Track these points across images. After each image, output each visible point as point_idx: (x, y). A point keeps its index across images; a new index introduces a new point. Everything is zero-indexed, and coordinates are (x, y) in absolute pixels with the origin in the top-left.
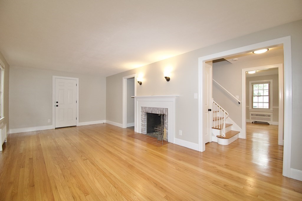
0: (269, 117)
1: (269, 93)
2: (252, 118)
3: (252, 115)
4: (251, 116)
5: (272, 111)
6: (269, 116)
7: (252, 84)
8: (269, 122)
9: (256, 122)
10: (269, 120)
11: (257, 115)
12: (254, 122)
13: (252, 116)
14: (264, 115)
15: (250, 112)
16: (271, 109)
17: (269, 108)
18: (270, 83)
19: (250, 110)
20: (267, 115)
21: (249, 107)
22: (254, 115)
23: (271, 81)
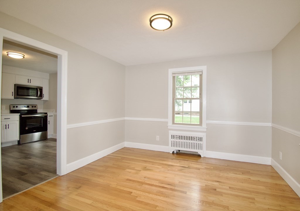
0: (201, 142)
1: (201, 94)
2: (173, 144)
3: (173, 137)
4: (170, 140)
5: (205, 130)
6: (200, 139)
7: (174, 75)
8: (200, 152)
9: (179, 151)
10: (200, 147)
11: (180, 137)
12: (175, 152)
13: (173, 140)
14: (191, 138)
15: (170, 131)
16: (204, 125)
17: (201, 124)
18: (201, 72)
19: (169, 128)
20: (197, 137)
21: (168, 122)
22: (176, 138)
23: (204, 68)
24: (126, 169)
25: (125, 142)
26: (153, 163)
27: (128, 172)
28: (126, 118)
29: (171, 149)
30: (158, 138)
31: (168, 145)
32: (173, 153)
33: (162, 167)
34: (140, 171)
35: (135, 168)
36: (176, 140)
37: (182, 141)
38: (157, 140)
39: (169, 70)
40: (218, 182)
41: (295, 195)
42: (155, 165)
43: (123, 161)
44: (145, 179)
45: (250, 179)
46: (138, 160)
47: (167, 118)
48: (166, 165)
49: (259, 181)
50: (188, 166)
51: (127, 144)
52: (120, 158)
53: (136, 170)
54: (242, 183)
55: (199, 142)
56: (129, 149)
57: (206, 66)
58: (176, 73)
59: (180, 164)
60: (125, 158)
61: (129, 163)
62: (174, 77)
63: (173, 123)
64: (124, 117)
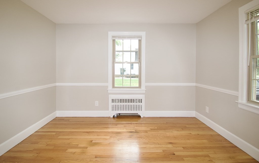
0: (141, 104)
1: (139, 58)
2: (114, 108)
3: (113, 101)
4: (111, 104)
5: (144, 92)
6: (140, 101)
7: (114, 39)
8: (140, 113)
9: (120, 114)
10: (140, 108)
11: (121, 101)
12: (116, 116)
13: (113, 104)
14: (132, 101)
15: (110, 96)
16: (143, 88)
17: (140, 86)
18: (141, 38)
19: (109, 92)
20: (137, 99)
21: (108, 86)
22: (116, 102)
23: (143, 34)
24: (67, 150)
25: (57, 111)
26: (98, 134)
27: (71, 152)
28: (57, 84)
29: (112, 113)
30: (97, 103)
31: (108, 109)
32: (114, 117)
33: (110, 137)
34: (87, 148)
35: (78, 145)
36: (116, 104)
37: (123, 104)
38: (96, 105)
39: (109, 32)
40: (170, 143)
41: (230, 143)
42: (101, 136)
43: (60, 137)
44: (97, 159)
45: (191, 133)
46: (78, 132)
47: (107, 82)
48: (113, 133)
49: (198, 134)
50: (135, 131)
51: (59, 114)
52: (54, 133)
53: (80, 148)
54: (188, 139)
55: (139, 104)
56: (63, 119)
57: (145, 32)
58: (116, 37)
59: (126, 129)
60: (60, 132)
61: (69, 139)
62: (114, 41)
63: (113, 87)
64: (55, 82)
